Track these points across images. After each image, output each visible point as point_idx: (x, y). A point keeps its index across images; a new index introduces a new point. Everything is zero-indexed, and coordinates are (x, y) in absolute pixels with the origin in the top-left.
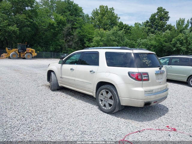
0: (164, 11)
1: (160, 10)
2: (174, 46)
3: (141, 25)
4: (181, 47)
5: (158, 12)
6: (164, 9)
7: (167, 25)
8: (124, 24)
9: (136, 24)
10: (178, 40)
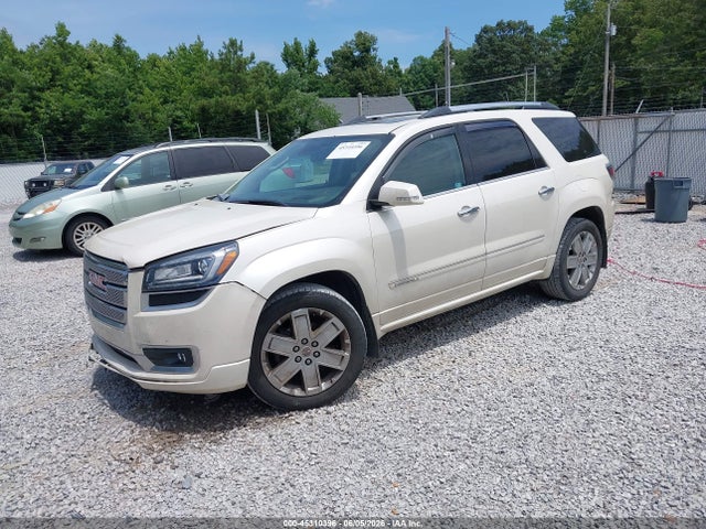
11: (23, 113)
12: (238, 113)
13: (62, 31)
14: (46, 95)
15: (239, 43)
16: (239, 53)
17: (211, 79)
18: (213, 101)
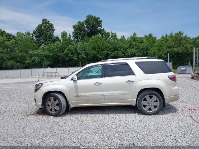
0: (49, 23)
1: (45, 21)
2: (67, 56)
3: (24, 35)
4: (72, 57)
5: (43, 23)
6: (49, 21)
7: (54, 37)
8: (6, 33)
9: (18, 33)
10: (69, 50)
11: (122, 54)
12: (179, 53)
13: (135, 35)
14: (128, 50)
15: (182, 32)
16: (182, 35)
17: (171, 44)
18: (171, 50)
